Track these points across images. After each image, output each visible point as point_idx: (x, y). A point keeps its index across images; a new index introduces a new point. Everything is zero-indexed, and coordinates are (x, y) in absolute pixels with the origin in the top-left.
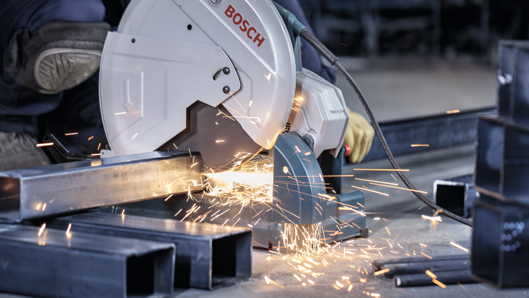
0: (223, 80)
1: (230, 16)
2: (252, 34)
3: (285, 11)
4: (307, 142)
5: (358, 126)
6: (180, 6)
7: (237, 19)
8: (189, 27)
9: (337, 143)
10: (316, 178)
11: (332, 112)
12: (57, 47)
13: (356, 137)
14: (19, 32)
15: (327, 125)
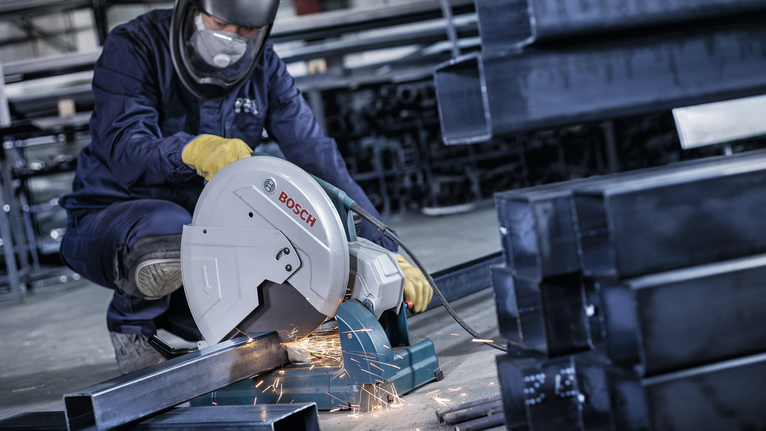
0: (285, 259)
1: (284, 202)
2: (305, 215)
3: (335, 189)
4: (367, 305)
5: (416, 279)
6: (240, 197)
7: (290, 204)
8: (251, 215)
9: (396, 301)
10: (379, 337)
11: (387, 276)
12: (150, 259)
13: (416, 289)
14: (120, 249)
15: (384, 289)
